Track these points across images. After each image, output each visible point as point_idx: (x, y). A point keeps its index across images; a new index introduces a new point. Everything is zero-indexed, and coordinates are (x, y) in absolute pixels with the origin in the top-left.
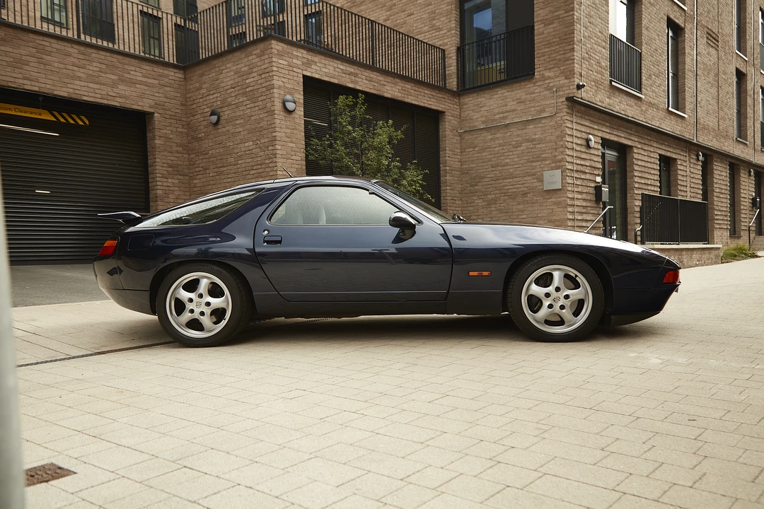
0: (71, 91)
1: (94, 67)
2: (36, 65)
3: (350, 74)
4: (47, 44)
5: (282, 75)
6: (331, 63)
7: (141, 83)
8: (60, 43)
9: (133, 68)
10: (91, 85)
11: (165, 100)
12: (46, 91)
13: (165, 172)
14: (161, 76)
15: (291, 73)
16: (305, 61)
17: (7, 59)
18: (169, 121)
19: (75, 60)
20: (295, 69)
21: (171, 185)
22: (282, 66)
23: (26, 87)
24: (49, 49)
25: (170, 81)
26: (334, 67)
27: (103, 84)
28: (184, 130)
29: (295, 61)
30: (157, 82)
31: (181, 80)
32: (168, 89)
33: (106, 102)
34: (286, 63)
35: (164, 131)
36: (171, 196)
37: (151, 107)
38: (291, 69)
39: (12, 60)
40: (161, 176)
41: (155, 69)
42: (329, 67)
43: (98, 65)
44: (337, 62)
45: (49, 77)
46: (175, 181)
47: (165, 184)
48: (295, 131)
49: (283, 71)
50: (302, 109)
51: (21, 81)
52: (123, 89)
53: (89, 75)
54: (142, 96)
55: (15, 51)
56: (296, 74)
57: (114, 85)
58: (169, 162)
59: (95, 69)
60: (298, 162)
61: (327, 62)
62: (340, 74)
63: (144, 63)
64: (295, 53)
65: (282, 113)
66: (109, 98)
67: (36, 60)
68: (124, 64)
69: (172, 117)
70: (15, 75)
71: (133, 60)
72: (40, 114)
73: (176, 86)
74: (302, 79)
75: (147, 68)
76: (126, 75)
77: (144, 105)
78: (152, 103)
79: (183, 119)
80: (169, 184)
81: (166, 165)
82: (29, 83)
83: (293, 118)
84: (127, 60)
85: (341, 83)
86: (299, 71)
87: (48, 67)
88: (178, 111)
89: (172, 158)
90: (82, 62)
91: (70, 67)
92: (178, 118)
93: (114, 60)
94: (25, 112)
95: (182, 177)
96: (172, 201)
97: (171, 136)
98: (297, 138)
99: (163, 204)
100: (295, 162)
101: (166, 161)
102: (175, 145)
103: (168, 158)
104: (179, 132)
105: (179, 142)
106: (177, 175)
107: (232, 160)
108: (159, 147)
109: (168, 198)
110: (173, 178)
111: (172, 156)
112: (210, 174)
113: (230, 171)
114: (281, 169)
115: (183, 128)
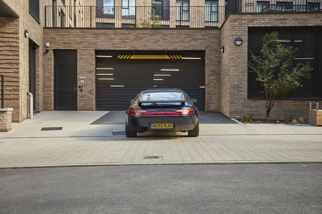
0: (174, 47)
1: (182, 37)
2: (162, 41)
3: (281, 19)
4: (166, 32)
5: (234, 30)
6: (267, 17)
7: (201, 39)
8: (171, 31)
9: (198, 34)
10: (181, 44)
11: (211, 44)
12: (165, 49)
13: (210, 74)
14: (210, 34)
15: (241, 27)
16: (250, 20)
17: (153, 41)
18: (212, 52)
19: (176, 36)
20: (243, 25)
22: (235, 26)
23: (159, 49)
24: (167, 34)
25: (214, 36)
26: (269, 19)
27: (186, 42)
28: (219, 55)
29: (243, 22)
30: (208, 37)
31: (219, 34)
32: (213, 39)
33: (186, 49)
34: (238, 23)
35: (210, 57)
36: (212, 84)
37: (204, 48)
38: (241, 25)
39: (155, 40)
40: (208, 75)
41: (207, 32)
42: (266, 19)
43: (184, 36)
44: (272, 15)
45: (166, 44)
46: (214, 77)
47: (209, 79)
48: (242, 54)
49: (236, 28)
50: (247, 43)
51: (157, 47)
52: (193, 43)
53: (180, 40)
54: (200, 44)
55: (156, 37)
56: (244, 27)
57: (190, 41)
58: (211, 69)
59: (183, 37)
60: (242, 68)
61: (264, 17)
62: (274, 21)
63: (203, 30)
64: (243, 18)
65: (234, 47)
66: (187, 47)
67: (162, 39)
68: (194, 33)
69: (214, 50)
70: (155, 46)
71: (198, 30)
72: (165, 57)
73: (216, 37)
74: (247, 29)
75: (204, 32)
76: (195, 37)
77: (202, 48)
78: (205, 46)
79: (219, 50)
80: (211, 79)
81: (210, 71)
82: (160, 47)
83: (241, 48)
84: (195, 31)
85: (273, 25)
86: (246, 25)
87: (166, 40)
88: (217, 47)
89: (213, 68)
90: (178, 36)
91: (174, 39)
92: (217, 51)
93: (190, 32)
94: (161, 57)
95: (217, 75)
96: (212, 86)
97: (213, 59)
98: (243, 57)
99: (208, 87)
100: (241, 68)
101: (210, 69)
102: (215, 62)
103: (211, 68)
104: (217, 56)
105: (217, 60)
106: (215, 74)
107: (225, 68)
108: (207, 64)
109: (210, 84)
110: (213, 76)
111: (213, 67)
112: (223, 74)
113: (225, 73)
114: (232, 72)
115: (218, 54)
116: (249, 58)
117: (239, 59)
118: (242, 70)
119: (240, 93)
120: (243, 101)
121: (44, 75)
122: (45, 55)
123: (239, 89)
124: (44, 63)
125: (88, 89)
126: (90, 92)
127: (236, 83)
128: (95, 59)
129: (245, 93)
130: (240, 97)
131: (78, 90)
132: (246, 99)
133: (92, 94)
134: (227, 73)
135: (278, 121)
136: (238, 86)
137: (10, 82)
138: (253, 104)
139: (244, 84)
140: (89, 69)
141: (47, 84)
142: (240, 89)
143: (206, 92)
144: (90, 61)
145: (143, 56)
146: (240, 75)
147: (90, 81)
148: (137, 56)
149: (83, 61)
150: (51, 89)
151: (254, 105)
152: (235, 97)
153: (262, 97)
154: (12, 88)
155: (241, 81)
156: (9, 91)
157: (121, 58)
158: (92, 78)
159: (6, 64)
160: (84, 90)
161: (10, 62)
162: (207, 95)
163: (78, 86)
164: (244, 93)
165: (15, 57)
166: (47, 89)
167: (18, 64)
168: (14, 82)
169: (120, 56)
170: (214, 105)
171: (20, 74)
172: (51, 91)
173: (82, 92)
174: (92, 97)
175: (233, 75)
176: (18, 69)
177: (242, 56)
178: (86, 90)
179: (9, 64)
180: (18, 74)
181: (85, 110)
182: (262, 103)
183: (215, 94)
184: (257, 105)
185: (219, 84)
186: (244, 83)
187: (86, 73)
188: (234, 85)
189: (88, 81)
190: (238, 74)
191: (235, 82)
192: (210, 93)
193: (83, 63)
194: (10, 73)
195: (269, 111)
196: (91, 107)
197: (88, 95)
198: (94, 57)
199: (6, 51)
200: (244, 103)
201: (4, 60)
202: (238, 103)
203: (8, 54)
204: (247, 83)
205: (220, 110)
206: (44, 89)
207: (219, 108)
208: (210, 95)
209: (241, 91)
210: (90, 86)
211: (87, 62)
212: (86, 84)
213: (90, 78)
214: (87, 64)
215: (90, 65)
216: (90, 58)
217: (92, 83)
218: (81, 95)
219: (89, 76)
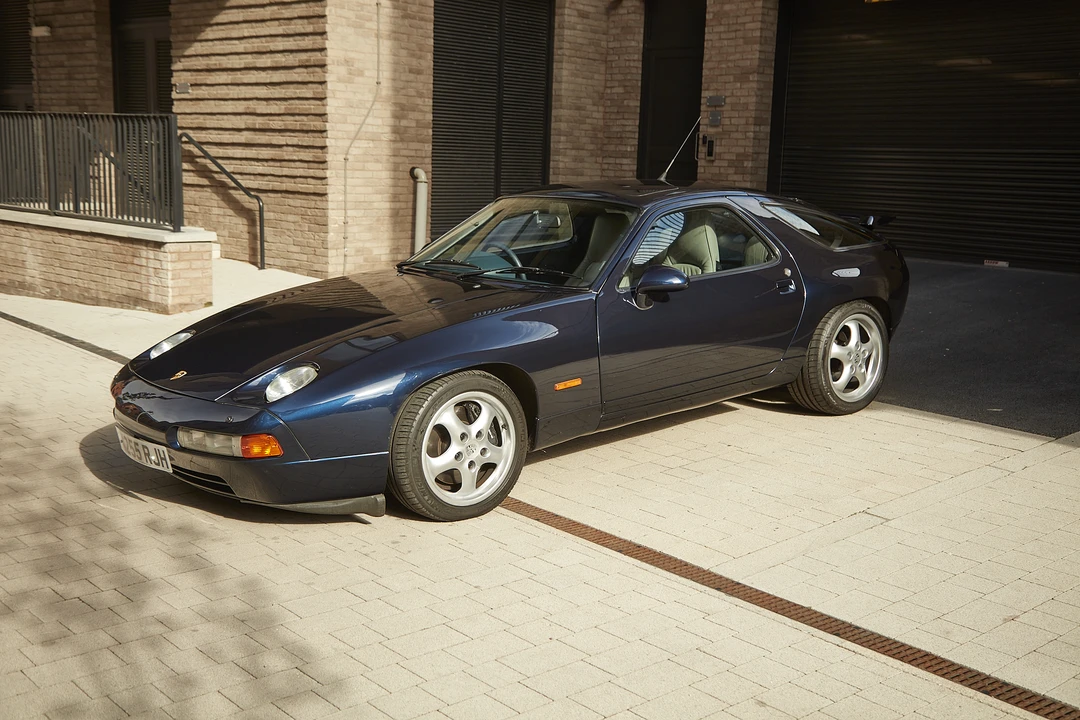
121: (609, 91)
122: (613, 12)
124: (611, 45)
125: (733, 150)
126: (738, 164)
131: (703, 150)
137: (307, 132)
140: (741, 63)
141: (615, 129)
144: (748, 26)
147: (741, 114)
149: (722, 29)
150: (623, 148)
154: (311, 155)
156: (306, 165)
158: (750, 100)
159: (299, 67)
160: (720, 154)
161: (307, 61)
163: (701, 136)
165: (317, 41)
166: (612, 148)
167: (323, 66)
168: (316, 135)
171: (329, 101)
172: (624, 155)
173: (713, 161)
176: (324, 86)
178: (727, 157)
179: (306, 67)
180: (324, 102)
187: (732, 78)
189: (734, 114)
193: (723, 36)
194: (308, 102)
197: (730, 178)
199: (300, 21)
201: (295, 54)
203: (303, 31)
206: (605, 148)
210: (740, 136)
211: (736, 31)
212: (726, 128)
213: (743, 100)
214: (736, 38)
215: (746, 43)
216: (747, 9)
217: (747, 124)
218: (709, 176)
219: (739, 94)
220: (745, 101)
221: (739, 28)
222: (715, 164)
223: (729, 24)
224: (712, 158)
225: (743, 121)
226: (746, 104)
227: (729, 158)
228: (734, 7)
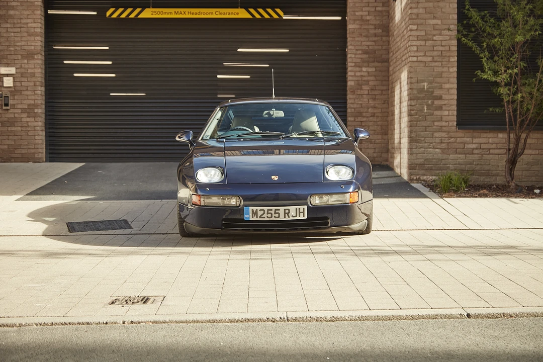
13: (359, 60)
21: (366, 74)
28: (384, 9)
35: (361, 13)
36: (365, 87)
40: (353, 64)
46: (370, 70)
47: (358, 74)
58: (364, 48)
72: (238, 14)
80: (362, 74)
81: (360, 52)
89: (368, 43)
94: (225, 14)
95: (379, 64)
96: (366, 92)
97: (368, 18)
98: (444, 12)
99: (354, 96)
100: (439, 43)
101: (360, 48)
102: (373, 27)
103: (364, 43)
104: (379, 11)
105: (378, 22)
106: (374, 62)
107: (399, 43)
108: (353, 33)
109: (361, 89)
110: (368, 66)
111: (368, 41)
112: (394, 61)
113: (399, 57)
114: (416, 54)
115: (383, 6)
116: (462, 16)
117: (435, 18)
118: (441, 48)
119: (436, 113)
120: (444, 134)
123: (433, 103)
125: (25, 102)
126: (30, 111)
127: (426, 84)
128: (43, 18)
129: (450, 113)
130: (436, 123)
132: (454, 128)
133: (35, 116)
134: (404, 58)
135: (537, 191)
136: (433, 92)
138: (472, 143)
139: (448, 89)
140: (26, 48)
142: (436, 102)
143: (349, 110)
144: (30, 25)
145: (177, 10)
146: (436, 64)
147: (29, 79)
148: (160, 10)
149: (9, 25)
151: (474, 146)
152: (424, 124)
153: (496, 123)
155: (438, 80)
157: (115, 16)
158: (36, 70)
160: (14, 105)
162: (352, 119)
164: (446, 113)
169: (112, 10)
170: (371, 146)
174: (36, 124)
175: (417, 64)
177: (443, 10)
178: (20, 106)
181: (17, 160)
182: (496, 140)
183: (373, 116)
184: (483, 146)
185: (385, 88)
186: (447, 86)
187: (20, 57)
188: (421, 90)
189: (23, 79)
190: (430, 59)
191: (423, 81)
192: (360, 114)
195: (513, 162)
196: (33, 151)
197: (23, 120)
198: (39, 13)
200: (446, 140)
202: (431, 140)
204: (455, 86)
205: (387, 160)
207: (384, 155)
208: (360, 119)
209: (440, 108)
210: (29, 93)
211: (21, 27)
212: (17, 88)
213: (30, 71)
214: (21, 32)
215: (29, 35)
216: (28, 15)
217: (35, 85)
218: (6, 119)
219: (26, 66)
220: (32, 71)
221: (23, 26)
222: (9, 111)
223: (14, 23)
224: (8, 108)
225: (32, 84)
226: (34, 73)
227: (21, 107)
228: (17, 13)
